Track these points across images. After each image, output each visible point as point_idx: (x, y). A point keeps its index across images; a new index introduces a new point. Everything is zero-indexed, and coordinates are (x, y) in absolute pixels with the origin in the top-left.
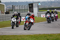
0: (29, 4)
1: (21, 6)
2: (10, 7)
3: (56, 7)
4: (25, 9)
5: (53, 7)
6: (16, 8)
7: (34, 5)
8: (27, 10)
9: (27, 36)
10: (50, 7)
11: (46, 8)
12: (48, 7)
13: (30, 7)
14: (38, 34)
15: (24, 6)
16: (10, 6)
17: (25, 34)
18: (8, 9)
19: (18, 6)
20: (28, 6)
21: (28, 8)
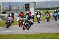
0: (26, 5)
1: (17, 7)
2: (6, 8)
3: (52, 7)
4: (21, 9)
5: (49, 7)
6: (13, 8)
7: (30, 5)
8: (24, 10)
9: (24, 35)
10: (46, 7)
11: (42, 8)
12: (44, 7)
13: (26, 7)
14: (34, 33)
15: (20, 6)
16: (6, 6)
17: (21, 34)
18: (4, 9)
19: (15, 6)
20: (25, 6)
21: (25, 8)
